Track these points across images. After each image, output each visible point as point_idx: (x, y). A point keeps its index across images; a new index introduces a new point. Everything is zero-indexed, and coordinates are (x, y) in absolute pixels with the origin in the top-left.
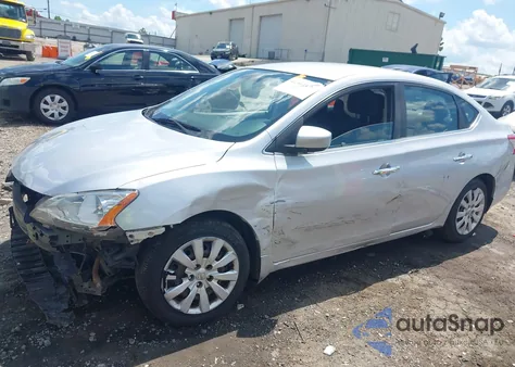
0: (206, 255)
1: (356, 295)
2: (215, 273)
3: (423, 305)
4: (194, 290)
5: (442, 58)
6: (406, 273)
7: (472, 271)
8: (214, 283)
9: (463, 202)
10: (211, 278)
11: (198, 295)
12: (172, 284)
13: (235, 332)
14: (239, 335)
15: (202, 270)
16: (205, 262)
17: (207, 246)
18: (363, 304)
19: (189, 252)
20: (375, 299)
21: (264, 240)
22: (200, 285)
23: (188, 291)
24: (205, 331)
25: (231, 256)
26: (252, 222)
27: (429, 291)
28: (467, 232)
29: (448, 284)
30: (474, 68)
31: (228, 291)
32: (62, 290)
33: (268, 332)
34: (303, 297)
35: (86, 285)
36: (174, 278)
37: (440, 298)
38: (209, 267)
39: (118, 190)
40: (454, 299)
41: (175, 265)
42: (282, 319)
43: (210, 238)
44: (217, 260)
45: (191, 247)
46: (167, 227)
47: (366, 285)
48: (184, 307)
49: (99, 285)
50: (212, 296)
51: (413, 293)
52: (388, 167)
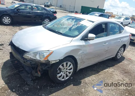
0: (66, 66)
1: (98, 74)
2: (68, 70)
3: (113, 77)
4: (63, 75)
5: (105, 10)
6: (107, 68)
7: (122, 68)
8: (67, 73)
9: (119, 51)
10: (67, 72)
11: (64, 76)
12: (59, 73)
13: (72, 85)
14: (74, 85)
15: (65, 70)
16: (66, 68)
17: (67, 64)
18: (100, 77)
19: (63, 65)
20: (102, 75)
21: (79, 62)
22: (64, 73)
23: (62, 75)
24: (65, 85)
25: (72, 66)
26: (77, 57)
27: (114, 73)
28: (119, 58)
29: (117, 71)
30: (112, 13)
31: (70, 74)
32: (29, 75)
33: (80, 84)
34: (86, 75)
35: (36, 74)
36: (59, 72)
37: (116, 75)
38: (67, 69)
39: (48, 51)
40: (119, 75)
41: (60, 69)
42: (82, 81)
43: (67, 62)
44: (69, 67)
45: (63, 64)
46: (59, 60)
47: (99, 72)
48: (61, 79)
49: (40, 74)
50: (67, 76)
51: (110, 73)
52: (106, 43)
